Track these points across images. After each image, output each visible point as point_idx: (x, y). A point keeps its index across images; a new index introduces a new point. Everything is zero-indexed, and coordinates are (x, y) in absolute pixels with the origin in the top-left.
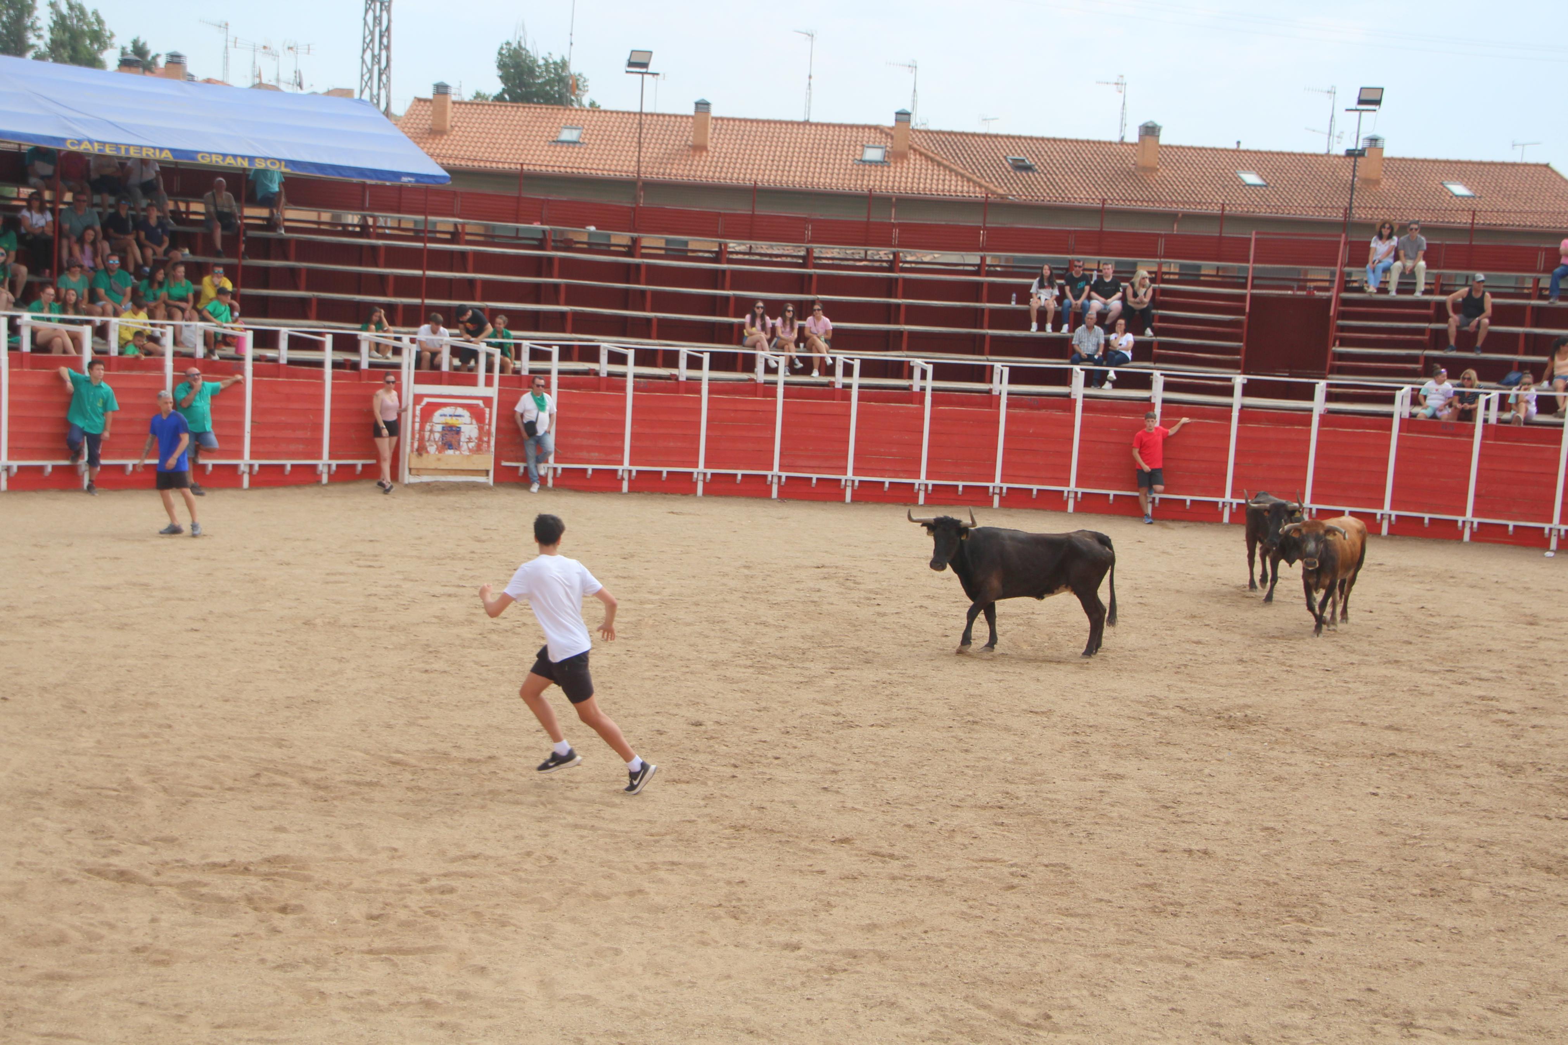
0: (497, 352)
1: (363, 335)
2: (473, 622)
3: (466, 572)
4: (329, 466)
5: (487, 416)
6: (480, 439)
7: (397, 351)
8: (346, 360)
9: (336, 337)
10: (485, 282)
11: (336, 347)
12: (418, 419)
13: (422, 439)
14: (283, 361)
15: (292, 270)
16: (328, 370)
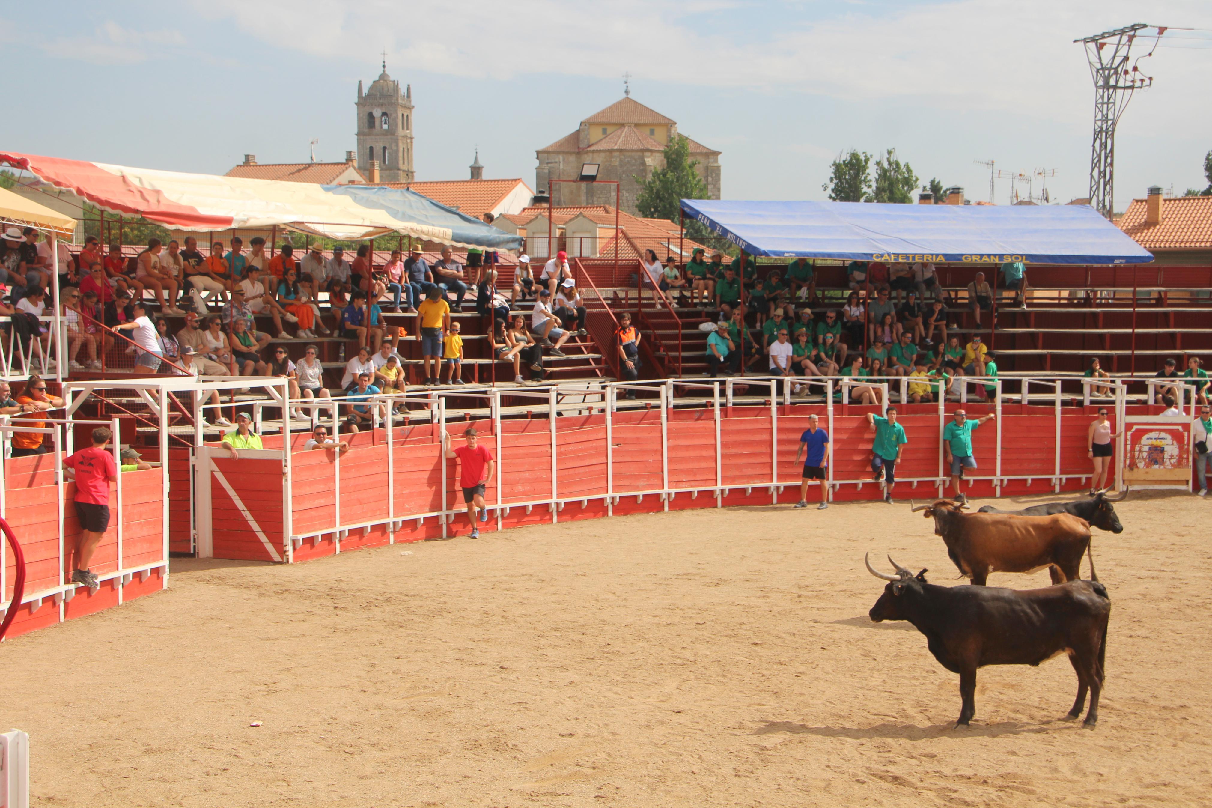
0: (1193, 388)
1: (1087, 381)
2: (1171, 599)
3: (1167, 560)
4: (1061, 479)
5: (1186, 438)
6: (1180, 457)
7: (1113, 391)
8: (1072, 400)
9: (1064, 383)
10: (1184, 334)
11: (1064, 390)
12: (1129, 442)
13: (1132, 457)
14: (1025, 402)
15: (1032, 334)
16: (1058, 408)
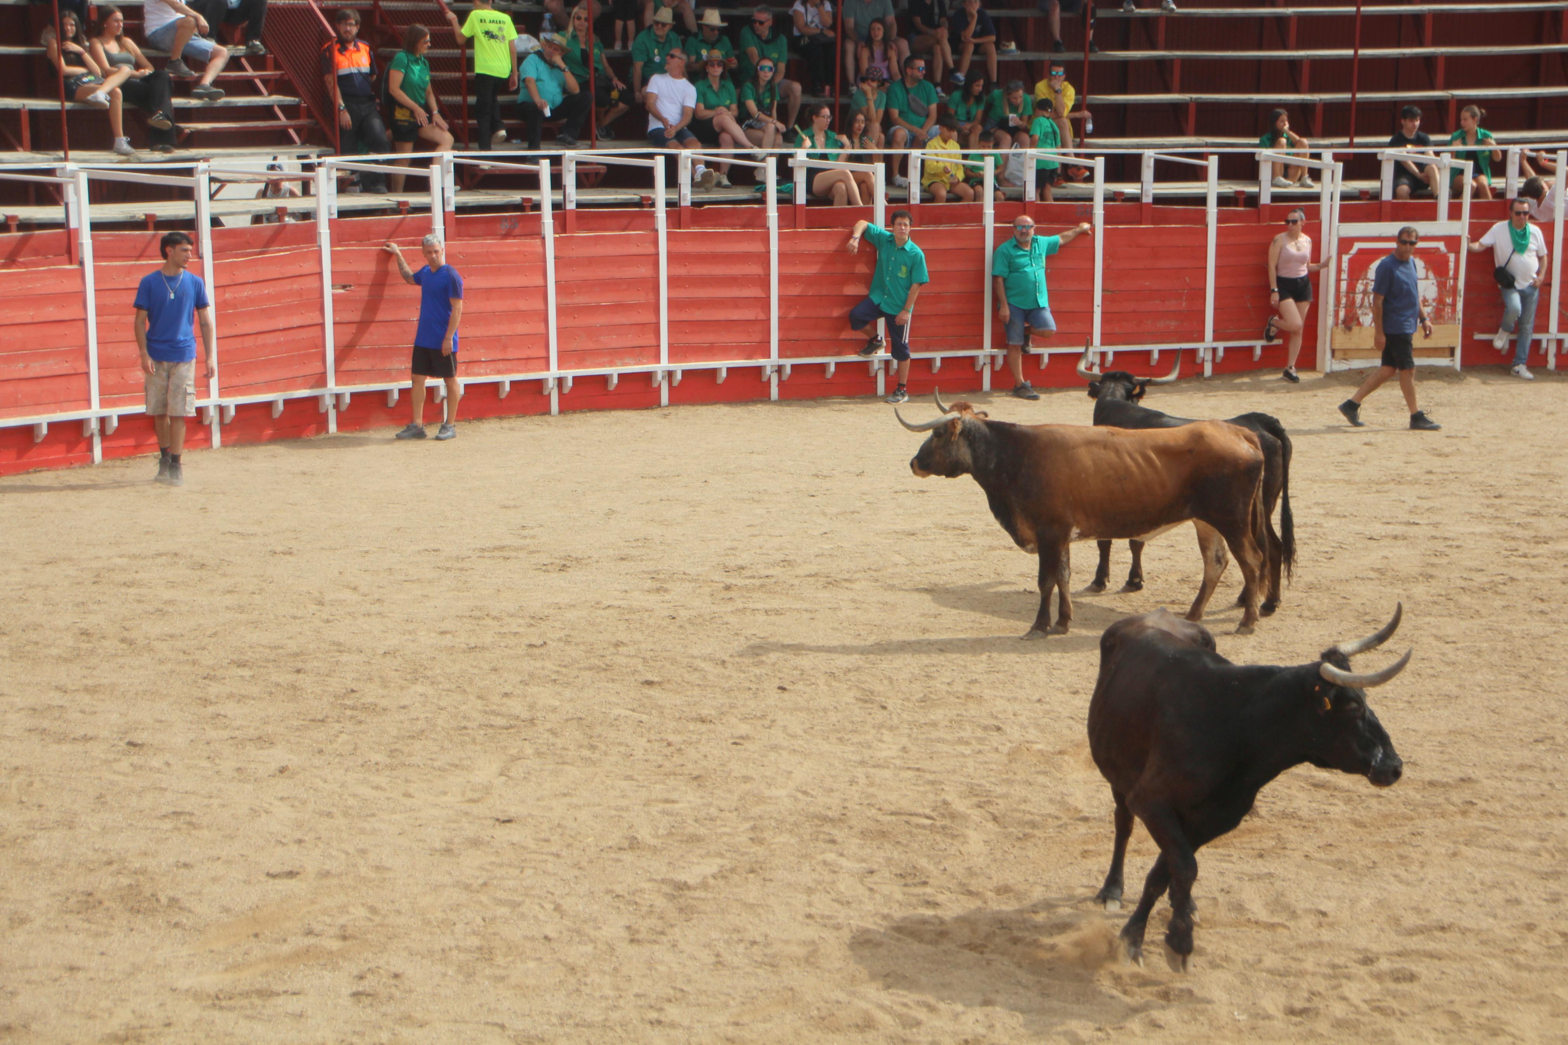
0: (1468, 166)
1: (1265, 154)
2: (1431, 576)
3: (1419, 502)
4: (1214, 350)
5: (1452, 265)
6: (1440, 301)
7: (1316, 174)
8: (1237, 193)
9: (1224, 159)
10: (1450, 59)
11: (1224, 174)
12: (1344, 276)
13: (1351, 304)
14: (1147, 199)
15: (1161, 63)
16: (1212, 209)
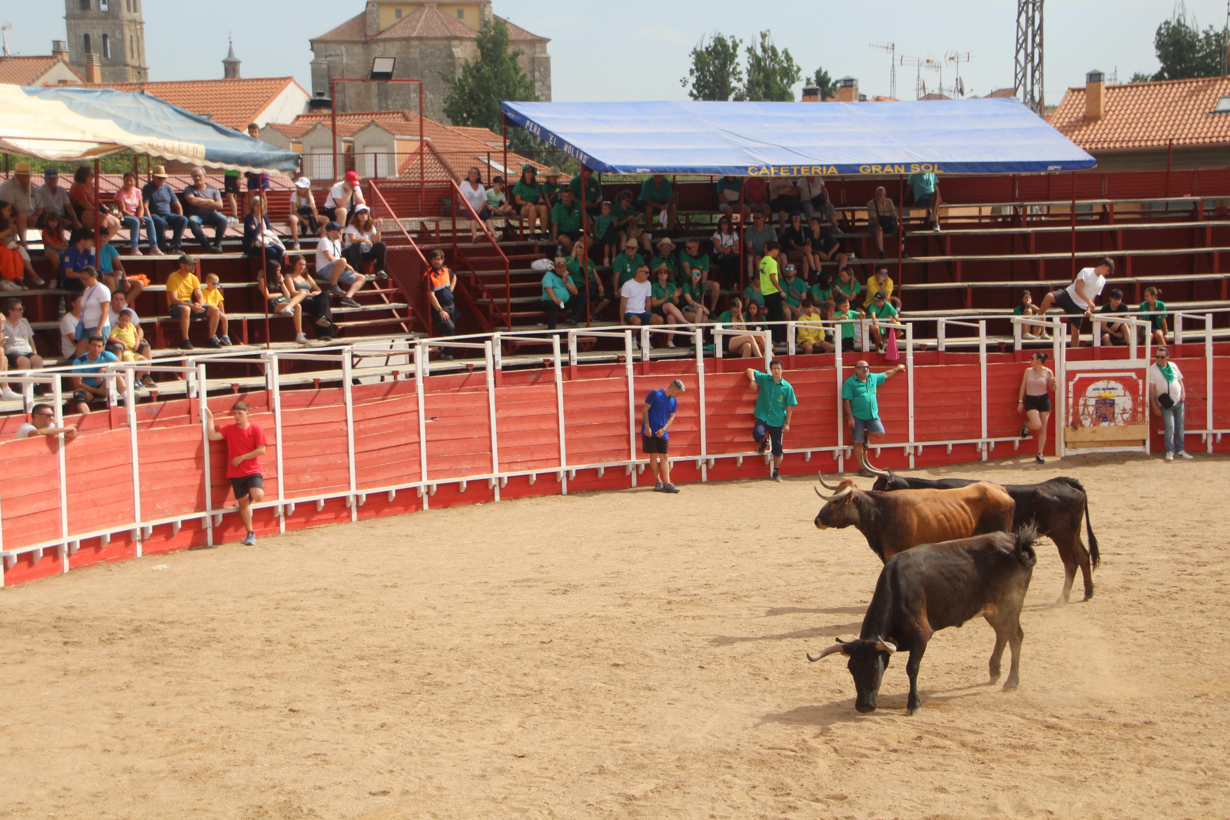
0: (1148, 324)
1: (1017, 319)
2: (1128, 588)
3: (1122, 540)
4: (988, 444)
5: (1141, 387)
6: (1134, 410)
7: (1050, 331)
8: (1000, 343)
9: (989, 322)
10: (1134, 258)
11: (990, 332)
12: (1071, 395)
13: (1076, 414)
14: (942, 349)
15: (948, 263)
16: (983, 354)
